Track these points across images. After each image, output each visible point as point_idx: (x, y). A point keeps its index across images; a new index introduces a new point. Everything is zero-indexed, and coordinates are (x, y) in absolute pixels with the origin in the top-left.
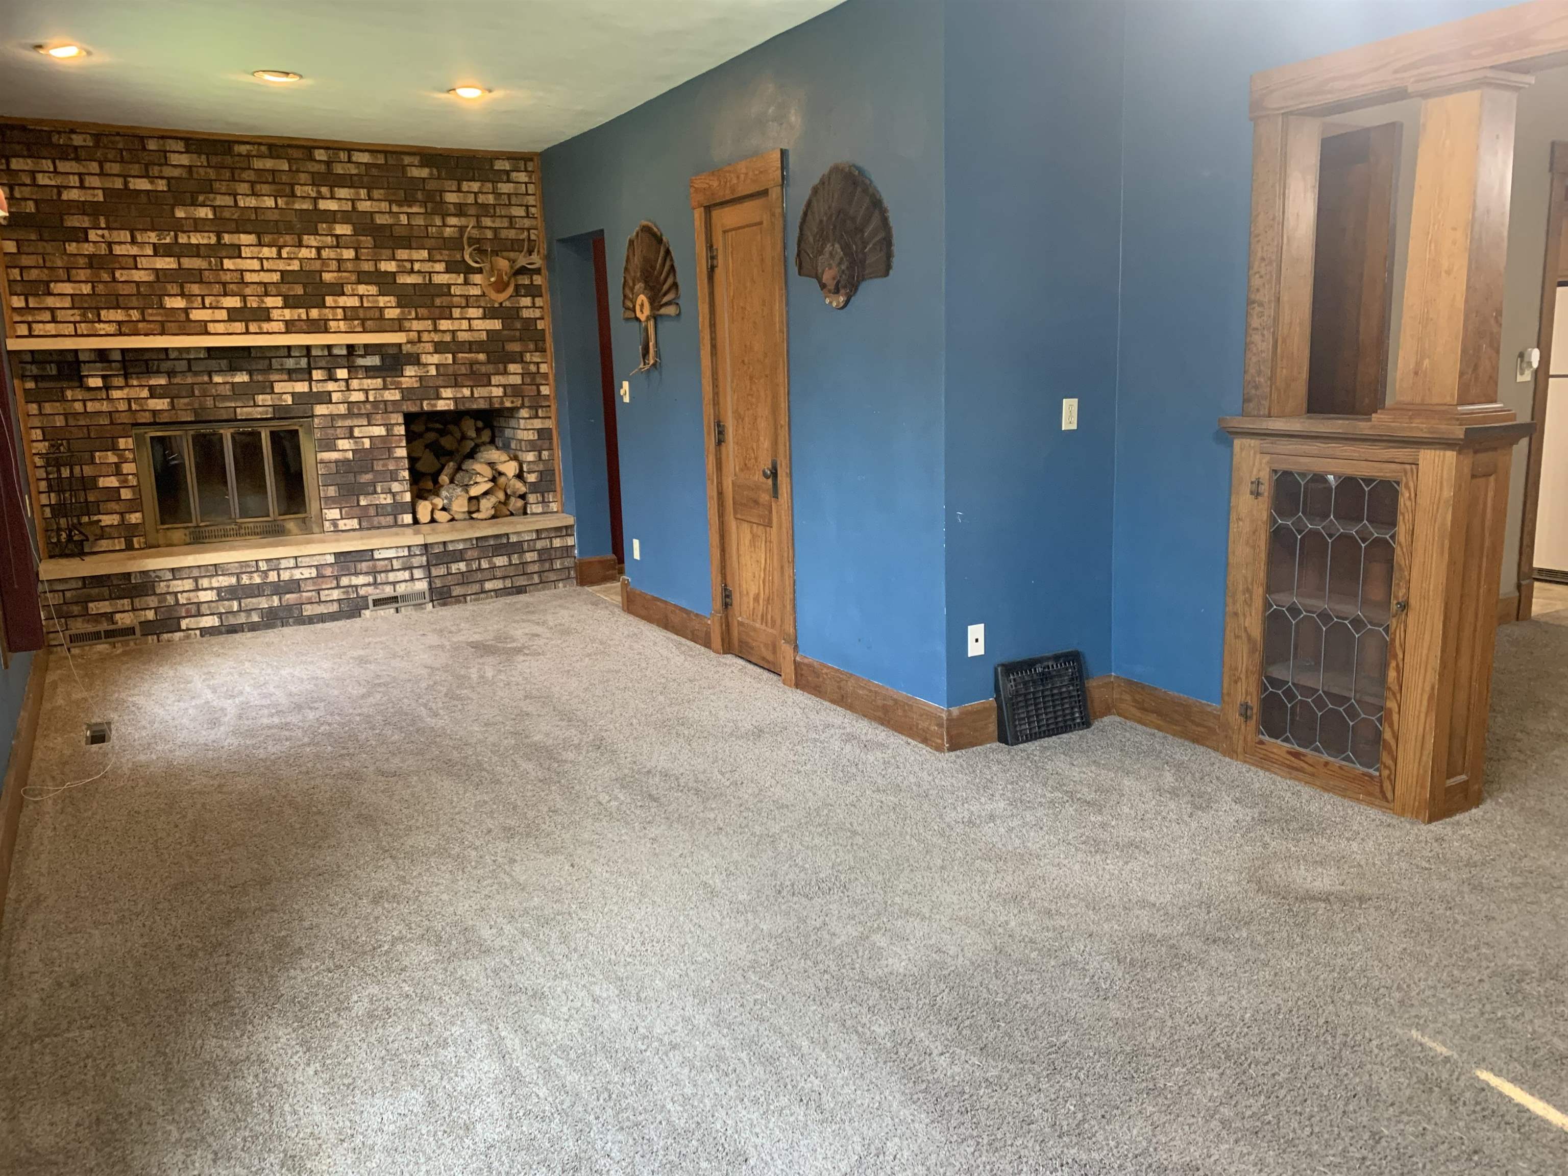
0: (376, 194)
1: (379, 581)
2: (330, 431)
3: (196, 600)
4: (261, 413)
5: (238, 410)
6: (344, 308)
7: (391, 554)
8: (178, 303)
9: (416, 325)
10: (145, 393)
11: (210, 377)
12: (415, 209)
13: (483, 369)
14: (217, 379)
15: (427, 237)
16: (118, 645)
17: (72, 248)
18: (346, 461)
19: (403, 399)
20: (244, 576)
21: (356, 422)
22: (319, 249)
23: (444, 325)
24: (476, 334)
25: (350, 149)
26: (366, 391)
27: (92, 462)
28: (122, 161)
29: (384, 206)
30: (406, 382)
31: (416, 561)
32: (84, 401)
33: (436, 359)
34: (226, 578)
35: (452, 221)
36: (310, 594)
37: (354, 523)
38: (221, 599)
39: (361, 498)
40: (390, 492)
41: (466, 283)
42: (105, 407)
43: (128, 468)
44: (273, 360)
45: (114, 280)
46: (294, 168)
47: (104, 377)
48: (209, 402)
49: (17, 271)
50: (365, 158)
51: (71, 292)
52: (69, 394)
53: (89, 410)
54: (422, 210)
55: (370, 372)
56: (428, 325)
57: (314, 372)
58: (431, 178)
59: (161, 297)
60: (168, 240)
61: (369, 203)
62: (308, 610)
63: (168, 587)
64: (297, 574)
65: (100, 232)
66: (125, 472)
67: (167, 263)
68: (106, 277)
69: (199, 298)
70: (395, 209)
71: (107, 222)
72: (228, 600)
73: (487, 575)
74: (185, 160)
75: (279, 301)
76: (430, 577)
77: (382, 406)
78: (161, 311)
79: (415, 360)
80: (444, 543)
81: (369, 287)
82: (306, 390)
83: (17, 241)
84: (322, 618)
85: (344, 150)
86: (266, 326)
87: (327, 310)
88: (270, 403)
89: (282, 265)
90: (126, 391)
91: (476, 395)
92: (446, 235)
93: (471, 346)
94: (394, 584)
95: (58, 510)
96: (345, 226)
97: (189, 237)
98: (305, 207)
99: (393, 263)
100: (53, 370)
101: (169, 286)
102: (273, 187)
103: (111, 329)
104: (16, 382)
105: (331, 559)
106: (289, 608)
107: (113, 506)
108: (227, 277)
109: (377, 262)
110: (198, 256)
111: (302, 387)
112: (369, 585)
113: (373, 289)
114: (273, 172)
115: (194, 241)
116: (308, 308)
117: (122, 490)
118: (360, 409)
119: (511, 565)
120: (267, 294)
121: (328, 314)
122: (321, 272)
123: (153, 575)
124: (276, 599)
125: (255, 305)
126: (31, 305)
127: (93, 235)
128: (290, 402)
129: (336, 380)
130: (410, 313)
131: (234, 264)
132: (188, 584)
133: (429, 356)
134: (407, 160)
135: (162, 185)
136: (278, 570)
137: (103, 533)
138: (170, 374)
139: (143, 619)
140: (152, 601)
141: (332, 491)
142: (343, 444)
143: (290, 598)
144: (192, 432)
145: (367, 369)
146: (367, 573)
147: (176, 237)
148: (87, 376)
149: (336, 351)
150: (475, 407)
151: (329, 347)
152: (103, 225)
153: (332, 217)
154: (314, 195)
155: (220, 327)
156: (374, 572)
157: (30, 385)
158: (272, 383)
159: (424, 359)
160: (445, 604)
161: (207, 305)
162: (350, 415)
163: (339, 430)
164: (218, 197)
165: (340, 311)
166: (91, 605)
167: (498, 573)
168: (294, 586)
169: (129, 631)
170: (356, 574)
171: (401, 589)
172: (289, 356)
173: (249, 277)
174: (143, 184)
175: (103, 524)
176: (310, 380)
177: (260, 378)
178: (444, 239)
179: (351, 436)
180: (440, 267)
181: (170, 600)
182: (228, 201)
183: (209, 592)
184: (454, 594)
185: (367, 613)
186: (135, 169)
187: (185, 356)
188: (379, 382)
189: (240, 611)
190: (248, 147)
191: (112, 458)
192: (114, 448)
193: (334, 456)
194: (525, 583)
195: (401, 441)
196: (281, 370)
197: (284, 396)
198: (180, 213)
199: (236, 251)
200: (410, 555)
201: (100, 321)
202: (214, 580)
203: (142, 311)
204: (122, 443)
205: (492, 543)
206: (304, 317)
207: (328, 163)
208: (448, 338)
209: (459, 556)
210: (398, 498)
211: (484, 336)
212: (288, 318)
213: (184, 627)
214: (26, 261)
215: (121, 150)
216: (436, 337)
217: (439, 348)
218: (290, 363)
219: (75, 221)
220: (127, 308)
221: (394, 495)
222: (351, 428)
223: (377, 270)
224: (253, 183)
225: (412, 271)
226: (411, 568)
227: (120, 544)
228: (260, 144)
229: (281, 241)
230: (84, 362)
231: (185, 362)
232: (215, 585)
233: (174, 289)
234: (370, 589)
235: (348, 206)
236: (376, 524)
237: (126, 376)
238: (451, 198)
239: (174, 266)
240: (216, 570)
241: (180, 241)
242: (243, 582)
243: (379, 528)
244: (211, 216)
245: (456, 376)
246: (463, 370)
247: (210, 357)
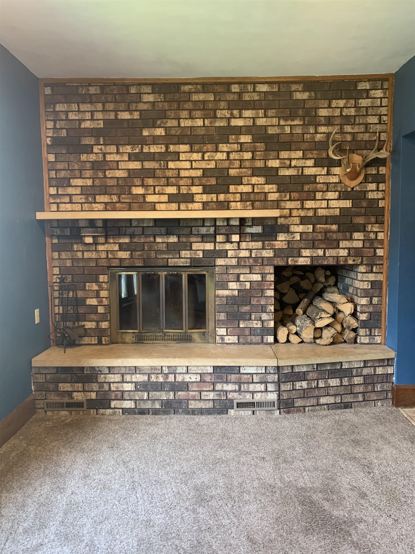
0: (270, 113)
1: (242, 389)
2: (225, 276)
3: (121, 389)
4: (183, 263)
5: (170, 260)
6: (241, 193)
7: (252, 370)
8: (139, 191)
9: (289, 205)
10: (116, 248)
11: (155, 238)
12: (296, 122)
13: (334, 236)
14: (159, 240)
15: (303, 141)
16: (74, 413)
17: (84, 157)
18: (233, 297)
19: (275, 256)
20: (153, 376)
21: (242, 271)
22: (228, 153)
23: (309, 204)
24: (331, 210)
25: (255, 82)
26: (251, 250)
27: (84, 289)
28: (116, 102)
29: (275, 121)
30: (278, 245)
31: (270, 378)
32: (83, 251)
33: (301, 228)
34: (141, 376)
35: (322, 129)
36: (194, 393)
37: (234, 339)
38: (137, 390)
39: (241, 322)
40: (260, 319)
41: (328, 174)
42: (94, 255)
43: (104, 294)
44: (193, 229)
45: (105, 177)
46: (217, 99)
47: (94, 237)
48: (153, 254)
49: (54, 172)
50: (264, 88)
51: (81, 184)
52: (75, 247)
53: (85, 257)
54: (301, 123)
55: (254, 237)
56: (297, 204)
57: (218, 237)
58: (310, 99)
59: (130, 187)
60: (137, 151)
61: (265, 119)
62: (193, 405)
63: (106, 378)
64: (187, 378)
65: (100, 147)
66: (101, 296)
67: (135, 165)
68: (100, 175)
69: (152, 188)
70: (282, 123)
71: (104, 141)
72: (141, 391)
73: (322, 392)
74: (151, 98)
75: (199, 189)
76: (279, 391)
77: (260, 261)
78: (130, 196)
79: (286, 229)
80: (292, 367)
81: (259, 179)
82: (212, 248)
83: (55, 154)
84: (201, 412)
85: (251, 83)
86: (190, 206)
87: (230, 195)
88: (189, 256)
89: (204, 165)
90: (106, 246)
91: (327, 255)
92: (316, 140)
93: (327, 220)
94: (253, 393)
95: (64, 317)
96: (247, 136)
97: (149, 148)
98: (222, 124)
99: (278, 161)
100: (68, 232)
101: (135, 180)
102: (203, 112)
103: (101, 207)
104: (47, 239)
105: (211, 370)
106: (180, 402)
107: (93, 316)
108: (169, 174)
109: (266, 160)
110: (154, 160)
111: (209, 246)
112: (235, 391)
113: (261, 180)
114: (204, 102)
115: (152, 150)
116: (217, 193)
117: (99, 308)
118: (245, 262)
119: (341, 385)
120: (193, 185)
121: (230, 197)
122: (228, 169)
123: (97, 369)
124: (172, 394)
125: (185, 192)
126: (59, 193)
127: (96, 149)
128: (201, 256)
129: (232, 242)
130: (285, 196)
131: (175, 165)
132: (118, 378)
133: (296, 226)
134: (294, 87)
135: (136, 115)
136: (175, 374)
137: (86, 333)
138: (132, 236)
139: (89, 398)
140: (95, 386)
141: (222, 316)
142: (233, 285)
143: (181, 394)
144: (142, 273)
145: (252, 234)
146: (234, 383)
147: (142, 148)
148: (85, 236)
149: (232, 223)
150: (325, 263)
151: (228, 219)
152: (102, 143)
153: (239, 131)
154: (228, 116)
155: (163, 206)
156: (239, 383)
157: (55, 241)
158: (191, 243)
159: (293, 228)
160: (288, 412)
161: (157, 192)
162: (238, 266)
163: (230, 276)
164: (169, 121)
165: (238, 195)
166: (60, 385)
167: (332, 392)
168: (185, 386)
169: (80, 405)
170: (227, 382)
171: (258, 397)
172: (203, 226)
173: (183, 174)
174: (125, 116)
175: (86, 327)
176: (215, 242)
177: (184, 240)
178: (315, 142)
179: (238, 280)
180: (310, 163)
181: (106, 387)
182: (174, 123)
183: (130, 384)
184: (296, 405)
185: (232, 412)
186: (122, 106)
187: (141, 225)
188: (259, 244)
189: (148, 399)
190: (190, 87)
191: (95, 287)
192: (97, 281)
193: (226, 293)
194: (351, 401)
195: (271, 285)
196: (197, 235)
197: (198, 252)
198: (145, 133)
199: (176, 156)
200: (266, 373)
201: (95, 202)
202: (134, 376)
203: (119, 195)
204: (102, 278)
205: (329, 368)
206: (215, 200)
207: (240, 94)
208: (311, 213)
209: (302, 377)
210: (265, 324)
211: (337, 212)
212: (204, 200)
213: (112, 406)
214: (59, 166)
215: (115, 94)
216: (303, 213)
217: (304, 221)
218: (203, 231)
219: (87, 141)
220: (111, 194)
221: (263, 322)
222: (238, 275)
223: (266, 167)
224: (190, 111)
225: (290, 166)
226: (266, 383)
227: (94, 340)
228: (197, 84)
229: (205, 149)
230: (83, 227)
231: (141, 228)
232: (134, 380)
233: (138, 182)
234: (236, 395)
235: (250, 123)
236: (249, 341)
237: (106, 237)
238: (323, 112)
239: (140, 167)
240: (136, 370)
241: (144, 151)
242: (152, 380)
243: (251, 344)
244: (163, 134)
245: (314, 241)
246: (320, 237)
247: (155, 226)
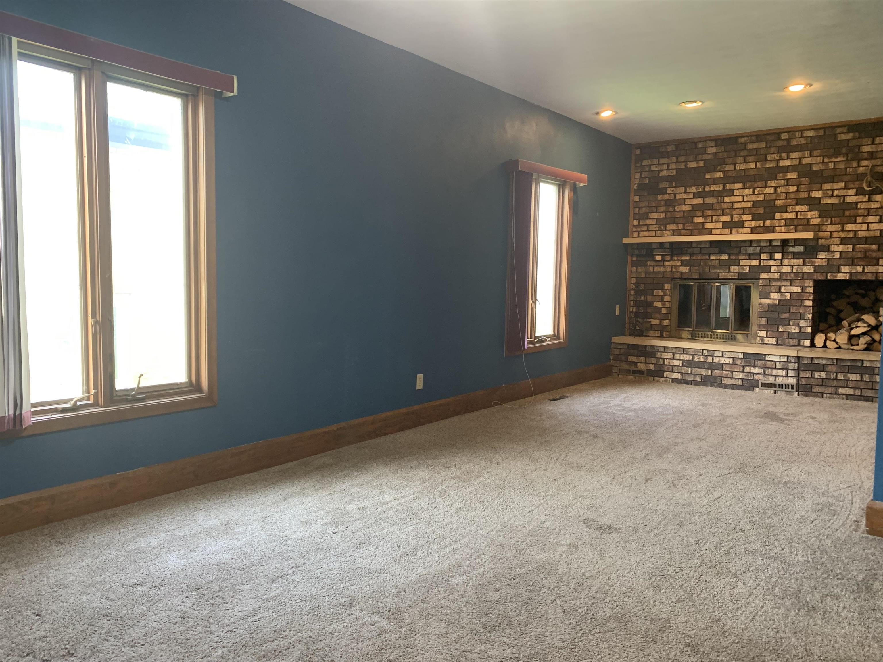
0: (815, 153)
1: (767, 372)
2: (768, 288)
3: (672, 364)
4: (731, 276)
5: (720, 273)
6: (785, 219)
7: (776, 359)
8: (700, 220)
9: (830, 228)
10: (679, 264)
11: (709, 256)
12: (839, 159)
13: (874, 255)
14: (713, 258)
15: (846, 174)
16: (637, 378)
17: (660, 197)
18: (774, 305)
19: (815, 271)
20: (696, 356)
21: (784, 283)
22: (776, 188)
23: (849, 227)
24: (872, 232)
25: (802, 130)
26: (792, 267)
27: (653, 295)
28: (686, 155)
29: (819, 159)
30: (818, 262)
31: (791, 366)
32: (654, 266)
33: (841, 248)
34: (687, 356)
35: (865, 163)
36: (727, 372)
37: (774, 341)
38: (683, 366)
39: (780, 327)
40: (798, 325)
41: (870, 200)
42: (662, 269)
43: (667, 299)
44: (742, 249)
45: (675, 211)
46: (768, 146)
47: (662, 255)
48: (707, 269)
49: (637, 209)
50: (811, 134)
51: (656, 217)
52: (649, 263)
53: (655, 271)
54: (844, 159)
55: (796, 256)
56: (839, 227)
57: (762, 255)
58: (854, 138)
59: (693, 217)
60: (700, 190)
61: (810, 159)
62: (725, 381)
63: (661, 355)
64: (722, 361)
65: (672, 189)
66: (665, 300)
67: (698, 201)
68: (671, 209)
69: (710, 217)
70: (826, 160)
71: (675, 185)
72: (687, 367)
73: (841, 384)
74: (714, 150)
75: (749, 217)
76: (799, 376)
77: (801, 275)
78: (692, 224)
79: (827, 249)
80: (812, 358)
81: (803, 207)
82: (758, 264)
83: (640, 196)
84: (732, 387)
85: (798, 131)
86: (740, 230)
87: (776, 221)
88: (737, 271)
89: (754, 198)
90: (671, 262)
91: (866, 271)
92: (859, 172)
93: (866, 240)
94: (775, 376)
95: (637, 314)
96: (793, 173)
97: (710, 188)
98: (771, 166)
99: (820, 192)
100: (644, 252)
101: (697, 212)
102: (756, 157)
103: (669, 233)
104: (629, 258)
105: (741, 356)
106: (716, 377)
107: (658, 315)
108: (724, 206)
109: (809, 192)
110: (713, 196)
111: (755, 263)
112: (760, 374)
113: (805, 208)
114: (757, 149)
115: (712, 189)
116: (765, 220)
117: (662, 309)
118: (787, 276)
119: (862, 381)
120: (744, 214)
121: (776, 223)
122: (775, 200)
123: (656, 348)
124: (710, 371)
125: (737, 220)
126: (640, 224)
127: (669, 191)
128: (748, 271)
129: (775, 260)
130: (827, 221)
131: (729, 199)
132: (670, 356)
133: (836, 246)
134: (839, 130)
135: (701, 164)
136: (713, 356)
137: (652, 327)
138: (691, 255)
139: (648, 368)
140: (654, 361)
141: (763, 321)
142: (774, 295)
143: (717, 372)
144: (698, 284)
145: (794, 253)
146: (761, 367)
147: (704, 188)
148: (656, 255)
149: (774, 243)
150: (864, 278)
151: (771, 241)
152: (674, 186)
153: (786, 169)
154: (777, 158)
155: (718, 231)
156: (765, 368)
157: (635, 259)
158: (739, 260)
159: (833, 248)
160: (806, 396)
161: (714, 221)
162: (780, 279)
163: (773, 288)
164: (727, 166)
165: (783, 221)
166: (629, 357)
167: (851, 384)
168: (721, 366)
169: (642, 372)
170: (754, 366)
171: (779, 380)
172: (751, 246)
173: (736, 206)
174: (693, 165)
175: (652, 323)
176: (760, 260)
177: (734, 257)
178: (857, 174)
179: (779, 291)
180: (852, 192)
181: (661, 362)
182: (732, 167)
183: (679, 361)
184: (814, 390)
185: (757, 390)
186: (691, 158)
187: (699, 246)
188: (801, 261)
189: (691, 373)
190: (746, 139)
191: (661, 293)
192: (663, 289)
193: (768, 301)
194: (872, 396)
195: (810, 296)
196: (745, 254)
197: (745, 267)
198: (708, 176)
199: (731, 193)
200: (787, 361)
201: (666, 230)
202: (682, 356)
203: (684, 224)
204: (667, 287)
205: (849, 364)
206: (762, 225)
207: (788, 141)
208: (851, 235)
209: (822, 368)
210: (803, 330)
211: (878, 234)
212: (753, 226)
213: (665, 376)
214: (642, 204)
215: (686, 150)
216: (843, 235)
217: (843, 241)
218: (751, 250)
219: (662, 185)
220: (677, 224)
221: (800, 327)
222: (780, 287)
223: (809, 197)
224: (745, 157)
225: (832, 196)
226: (787, 369)
227: (657, 334)
228: (751, 136)
229: (756, 185)
230: (655, 249)
231: (699, 249)
232: (682, 358)
233: (699, 213)
234: (761, 377)
235: (797, 162)
236: (786, 343)
237: (672, 256)
238: (867, 149)
239: (701, 202)
240: (683, 351)
241: (706, 190)
242: (695, 360)
243: (788, 345)
244: (722, 176)
245: (853, 259)
246: (859, 255)
247: (711, 246)
